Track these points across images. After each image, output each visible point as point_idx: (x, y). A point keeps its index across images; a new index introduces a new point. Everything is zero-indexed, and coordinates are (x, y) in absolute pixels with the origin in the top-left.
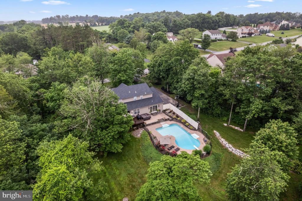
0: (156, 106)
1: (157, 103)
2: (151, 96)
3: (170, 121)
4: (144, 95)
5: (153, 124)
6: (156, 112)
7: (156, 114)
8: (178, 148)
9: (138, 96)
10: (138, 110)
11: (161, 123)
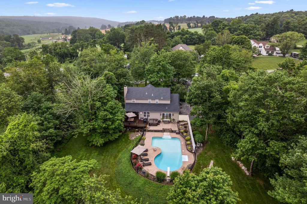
0: (170, 115)
1: (171, 111)
2: (168, 102)
3: (176, 134)
4: (160, 99)
5: (156, 131)
6: (169, 121)
7: (169, 122)
8: (151, 163)
9: (153, 99)
10: (148, 113)
11: (165, 133)
